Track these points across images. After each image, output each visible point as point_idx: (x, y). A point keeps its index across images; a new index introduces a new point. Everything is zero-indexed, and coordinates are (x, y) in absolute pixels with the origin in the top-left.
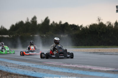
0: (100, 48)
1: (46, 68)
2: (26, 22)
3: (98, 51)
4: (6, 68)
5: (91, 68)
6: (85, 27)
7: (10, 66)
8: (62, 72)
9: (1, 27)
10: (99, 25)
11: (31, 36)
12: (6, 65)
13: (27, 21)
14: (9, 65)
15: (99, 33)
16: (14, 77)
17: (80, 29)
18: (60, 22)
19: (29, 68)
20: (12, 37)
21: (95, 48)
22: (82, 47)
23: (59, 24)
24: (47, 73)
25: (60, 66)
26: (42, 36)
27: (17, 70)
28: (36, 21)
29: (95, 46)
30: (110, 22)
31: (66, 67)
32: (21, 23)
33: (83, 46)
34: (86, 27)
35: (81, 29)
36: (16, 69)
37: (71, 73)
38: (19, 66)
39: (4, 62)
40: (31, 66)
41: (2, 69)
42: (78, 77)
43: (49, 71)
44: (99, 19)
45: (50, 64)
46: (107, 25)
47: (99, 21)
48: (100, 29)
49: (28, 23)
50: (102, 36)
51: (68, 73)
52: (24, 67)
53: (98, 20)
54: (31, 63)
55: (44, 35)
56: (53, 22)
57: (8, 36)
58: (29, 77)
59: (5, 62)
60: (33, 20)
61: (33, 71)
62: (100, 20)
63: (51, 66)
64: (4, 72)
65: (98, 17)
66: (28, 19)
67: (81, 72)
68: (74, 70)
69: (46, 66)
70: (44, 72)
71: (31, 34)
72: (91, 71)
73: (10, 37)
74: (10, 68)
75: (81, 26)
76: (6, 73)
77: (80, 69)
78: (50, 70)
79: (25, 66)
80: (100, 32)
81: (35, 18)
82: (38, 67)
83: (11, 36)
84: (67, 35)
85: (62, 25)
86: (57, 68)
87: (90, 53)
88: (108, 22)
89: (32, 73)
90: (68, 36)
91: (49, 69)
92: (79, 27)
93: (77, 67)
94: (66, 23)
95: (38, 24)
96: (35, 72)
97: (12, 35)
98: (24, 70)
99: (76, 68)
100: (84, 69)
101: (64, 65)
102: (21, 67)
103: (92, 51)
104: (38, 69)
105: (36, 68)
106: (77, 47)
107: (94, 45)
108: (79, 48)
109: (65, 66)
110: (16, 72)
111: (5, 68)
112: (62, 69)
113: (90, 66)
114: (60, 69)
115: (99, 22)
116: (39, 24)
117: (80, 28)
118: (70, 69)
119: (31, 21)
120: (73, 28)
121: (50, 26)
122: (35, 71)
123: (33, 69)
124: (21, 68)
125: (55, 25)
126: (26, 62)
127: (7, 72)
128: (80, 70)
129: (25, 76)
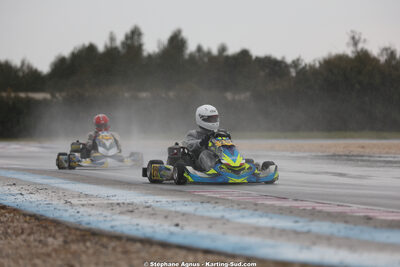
2: (106, 47)
4: (71, 211)
5: (371, 214)
6: (308, 68)
7: (83, 205)
8: (274, 228)
9: (23, 63)
12: (66, 202)
13: (109, 44)
14: (75, 201)
15: (357, 86)
17: (289, 72)
18: (223, 49)
19: (151, 212)
20: (60, 98)
22: (302, 134)
24: (224, 234)
25: (256, 207)
26: (164, 95)
27: (113, 220)
28: (140, 47)
30: (392, 48)
31: (281, 211)
32: (91, 48)
34: (312, 67)
36: (104, 213)
37: (308, 232)
38: (112, 204)
39: (55, 190)
40: (154, 205)
42: (339, 246)
43: (225, 223)
44: (353, 38)
46: (383, 59)
48: (360, 72)
49: (111, 52)
51: (296, 233)
52: (130, 209)
53: (352, 42)
54: (150, 194)
55: (171, 94)
56: (199, 49)
57: (48, 96)
58: (165, 245)
59: (58, 189)
60: (129, 42)
61: (170, 225)
62: (358, 41)
64: (68, 227)
65: (352, 32)
66: (112, 39)
68: (312, 221)
69: (205, 205)
70: (210, 227)
72: (375, 227)
73: (55, 100)
74: (82, 210)
75: (296, 63)
76: (77, 229)
78: (228, 220)
79: (132, 204)
80: (360, 83)
81: (135, 34)
83: (57, 95)
84: (248, 94)
85: (227, 57)
86: (252, 215)
88: (386, 49)
89: (172, 233)
90: (252, 95)
91: (223, 217)
92: (287, 66)
93: (320, 212)
94: (245, 54)
95: (145, 54)
96: (178, 229)
97: (64, 94)
98: (135, 220)
100: (343, 218)
102: (122, 209)
104: (184, 214)
105: (176, 212)
109: (272, 205)
110: (112, 227)
111: (66, 211)
112: (271, 218)
114: (261, 216)
115: (354, 50)
116: (150, 56)
117: (293, 73)
118: (297, 219)
119: (123, 44)
120: (267, 71)
122: (177, 225)
123: (166, 217)
124: (121, 213)
125: (206, 60)
126: (130, 189)
127: (81, 227)
129: (147, 242)
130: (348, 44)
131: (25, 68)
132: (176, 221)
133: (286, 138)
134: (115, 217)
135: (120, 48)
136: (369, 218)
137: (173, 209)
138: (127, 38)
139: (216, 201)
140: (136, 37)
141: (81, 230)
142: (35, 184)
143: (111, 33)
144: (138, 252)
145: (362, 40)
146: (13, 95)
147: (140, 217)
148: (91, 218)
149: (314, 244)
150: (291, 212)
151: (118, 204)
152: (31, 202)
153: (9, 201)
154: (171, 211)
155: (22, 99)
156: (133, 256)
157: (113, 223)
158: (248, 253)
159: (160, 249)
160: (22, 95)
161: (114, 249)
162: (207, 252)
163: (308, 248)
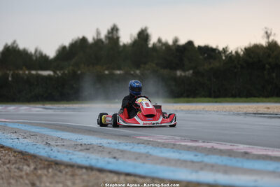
0: (269, 102)
1: (142, 149)
2: (94, 39)
3: (266, 110)
4: (47, 149)
5: (249, 151)
6: (234, 53)
7: (57, 145)
8: (179, 160)
9: (36, 51)
10: (267, 48)
11: (107, 72)
12: (47, 143)
13: (96, 37)
14: (53, 143)
15: (267, 66)
16: (64, 172)
17: (222, 57)
18: (176, 41)
19: (101, 149)
20: (60, 75)
21: (258, 102)
22: (228, 99)
23: (172, 46)
24: (144, 163)
25: (174, 147)
26: (132, 72)
27: (73, 154)
28: (118, 38)
29: (257, 99)
31: (189, 149)
32: (84, 40)
33: (229, 97)
34: (237, 52)
35: (224, 58)
36: (69, 151)
37: (201, 162)
38: (77, 145)
39: (42, 136)
40: (105, 145)
41: (36, 152)
42: (218, 171)
43: (147, 157)
44: (267, 33)
45: (150, 141)
47: (268, 37)
48: (269, 56)
49: (98, 42)
50: (274, 75)
51: (193, 162)
52: (88, 148)
53: (265, 35)
54: (105, 138)
55: (138, 72)
56: (159, 41)
57: (51, 73)
58: (101, 170)
59: (44, 135)
60: (110, 35)
61: (110, 158)
62: (270, 35)
63: (152, 145)
64: (41, 160)
65: (266, 28)
66: (98, 33)
67: (224, 160)
68: (207, 155)
70: (137, 159)
71: (107, 69)
72: (248, 159)
73: (56, 76)
74: (55, 149)
75: (225, 50)
76: (46, 160)
77: (221, 152)
78: (151, 155)
79: (91, 144)
80: (269, 64)
81: (114, 29)
82: (122, 147)
83: (58, 72)
84: (191, 72)
85: (179, 46)
86: (168, 151)
87: (246, 114)
89: (109, 163)
90: (193, 73)
91: (148, 152)
92: (220, 52)
93: (215, 149)
94: (190, 43)
95: (121, 44)
96: (114, 160)
97: (62, 72)
98: (88, 155)
99: (212, 151)
100: (230, 153)
101: (183, 143)
102: (82, 148)
103: (250, 110)
104: (122, 151)
105: (118, 150)
106: (216, 100)
107: (255, 97)
108: (220, 102)
109: (186, 145)
110: (70, 159)
111: (44, 149)
112: (180, 153)
113: (246, 146)
114: (174, 152)
115: (267, 41)
116: (124, 45)
117: (223, 55)
118: (198, 153)
119: (106, 37)
120: (206, 55)
121: (150, 48)
122: (115, 158)
123: (109, 153)
124: (81, 150)
125: (164, 48)
126: (93, 135)
127: (50, 159)
128: (221, 155)
129: (90, 168)
130: (263, 37)
131: (37, 53)
132: (115, 155)
133: (216, 102)
134: (75, 153)
135: (104, 40)
136: (246, 153)
137: (117, 148)
138: (109, 33)
139: (148, 143)
140: (115, 32)
141: (49, 161)
142: (30, 132)
143: (97, 29)
144: (81, 175)
145: (273, 33)
146: (27, 72)
147: (93, 153)
148: (59, 154)
149: (202, 169)
150: (196, 149)
151: (81, 145)
152: (23, 144)
153: (8, 143)
154: (114, 149)
155: (33, 75)
156: (77, 178)
157: (72, 157)
158: (155, 175)
159: (98, 174)
160: (34, 72)
161: (66, 173)
162: (128, 174)
163: (197, 172)
